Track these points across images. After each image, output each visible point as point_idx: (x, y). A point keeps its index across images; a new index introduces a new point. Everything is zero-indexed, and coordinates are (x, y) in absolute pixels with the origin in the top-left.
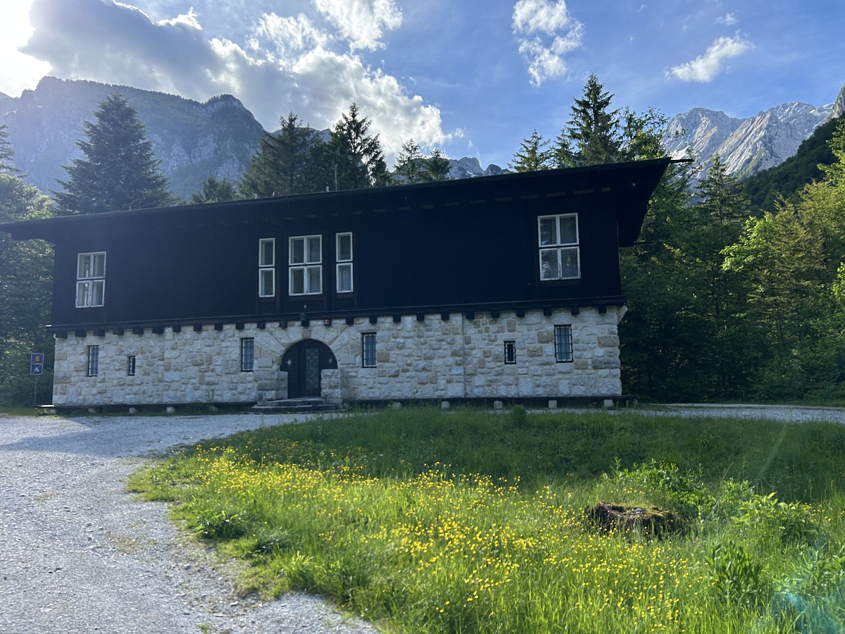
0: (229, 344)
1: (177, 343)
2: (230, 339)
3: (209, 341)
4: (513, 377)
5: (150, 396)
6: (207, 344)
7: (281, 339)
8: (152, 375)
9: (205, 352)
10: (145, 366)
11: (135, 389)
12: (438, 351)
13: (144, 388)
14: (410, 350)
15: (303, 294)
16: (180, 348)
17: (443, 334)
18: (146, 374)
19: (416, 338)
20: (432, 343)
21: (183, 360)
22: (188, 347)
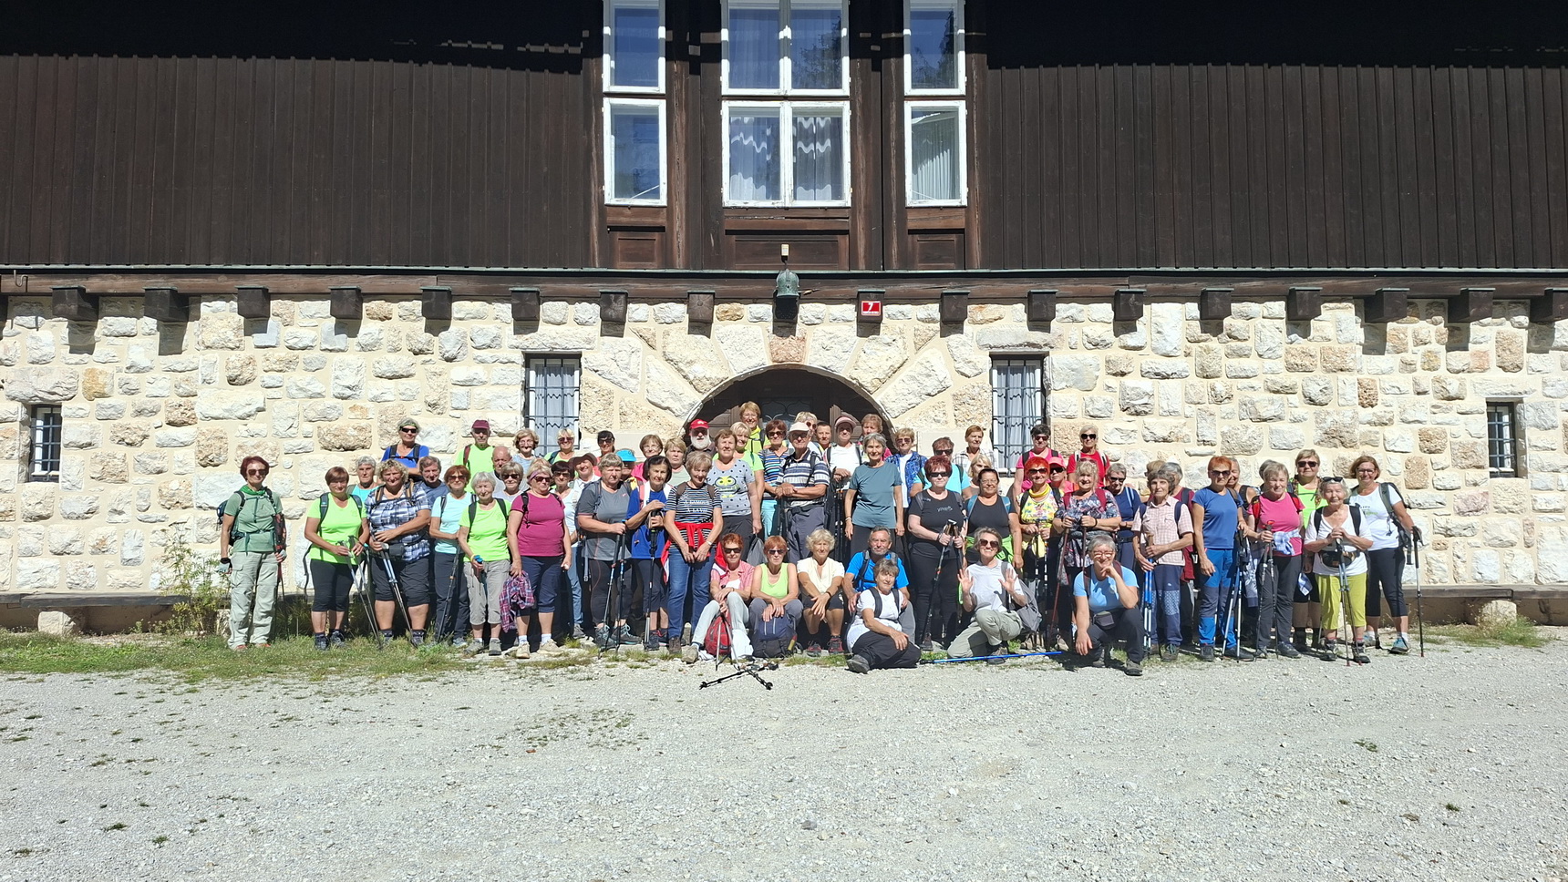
0: (479, 371)
1: (251, 361)
2: (485, 354)
3: (392, 357)
4: (1515, 518)
5: (127, 562)
6: (384, 368)
7: (691, 363)
8: (136, 478)
9: (375, 400)
10: (105, 446)
11: (61, 531)
12: (1273, 425)
13: (97, 529)
14: (1171, 421)
15: (779, 204)
16: (271, 378)
17: (1291, 368)
18: (111, 475)
19: (1193, 379)
20: (1255, 396)
21: (282, 427)
22: (298, 377)
